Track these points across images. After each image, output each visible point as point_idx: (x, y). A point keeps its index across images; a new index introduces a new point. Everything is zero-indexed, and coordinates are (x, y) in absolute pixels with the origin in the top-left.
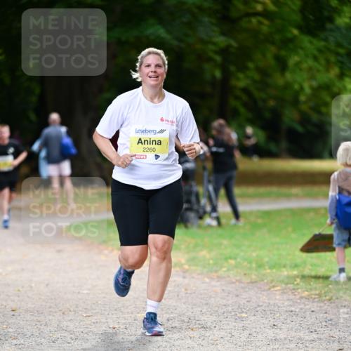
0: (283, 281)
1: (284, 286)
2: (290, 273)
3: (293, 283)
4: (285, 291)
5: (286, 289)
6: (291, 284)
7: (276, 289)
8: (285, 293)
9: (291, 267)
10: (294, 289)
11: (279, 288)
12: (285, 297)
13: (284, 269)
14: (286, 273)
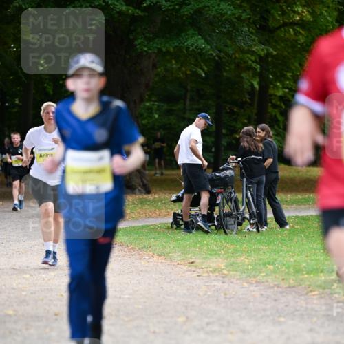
0: (320, 286)
1: (321, 290)
2: (328, 278)
3: (330, 288)
4: (323, 295)
5: (323, 293)
6: (328, 288)
7: (313, 293)
8: (321, 298)
9: (328, 272)
10: (331, 294)
11: (316, 293)
12: (323, 301)
13: (322, 274)
14: (323, 278)
